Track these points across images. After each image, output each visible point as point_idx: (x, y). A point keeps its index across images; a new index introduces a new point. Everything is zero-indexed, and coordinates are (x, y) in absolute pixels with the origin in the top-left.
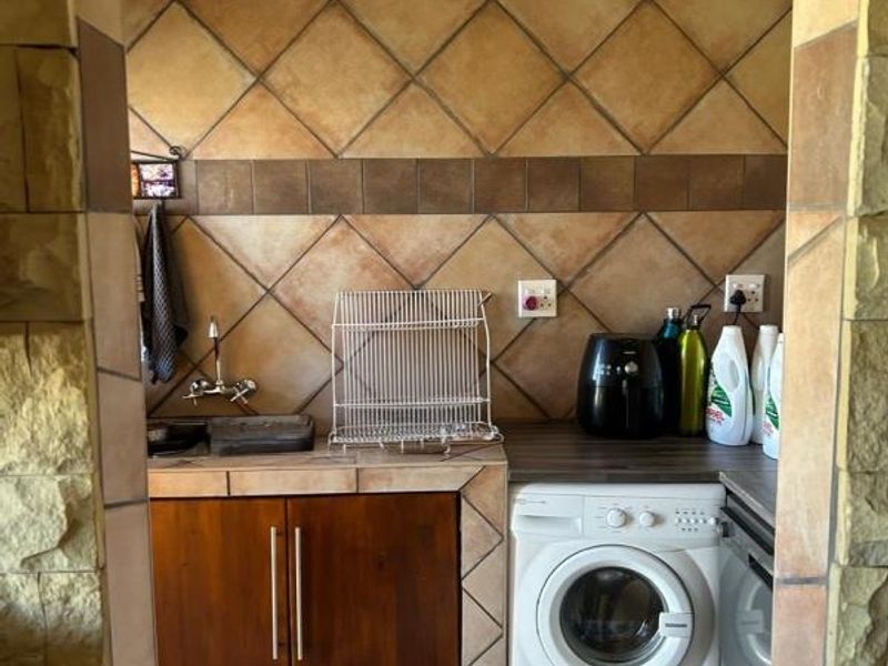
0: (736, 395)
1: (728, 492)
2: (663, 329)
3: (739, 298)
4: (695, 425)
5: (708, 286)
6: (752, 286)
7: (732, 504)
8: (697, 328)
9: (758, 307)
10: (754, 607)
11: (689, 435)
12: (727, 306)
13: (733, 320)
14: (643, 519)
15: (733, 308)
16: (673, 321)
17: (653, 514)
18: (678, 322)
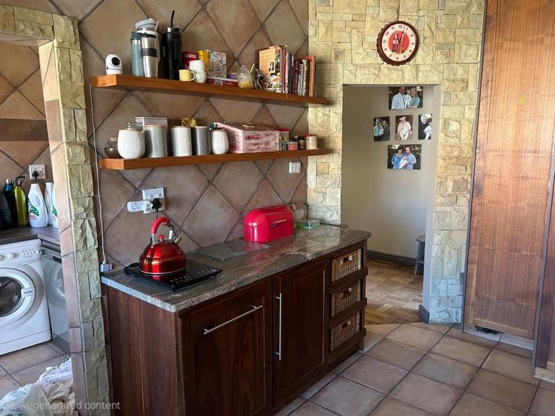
0: (40, 208)
1: (42, 240)
2: (5, 187)
3: (36, 174)
4: (25, 222)
5: (22, 170)
6: (40, 169)
7: (44, 243)
8: (20, 185)
9: (44, 177)
10: (58, 278)
11: (23, 226)
12: (31, 177)
13: (35, 181)
14: (9, 256)
15: (34, 178)
16: (10, 184)
17: (13, 254)
18: (11, 185)
